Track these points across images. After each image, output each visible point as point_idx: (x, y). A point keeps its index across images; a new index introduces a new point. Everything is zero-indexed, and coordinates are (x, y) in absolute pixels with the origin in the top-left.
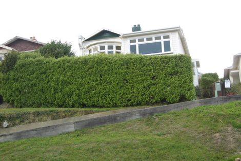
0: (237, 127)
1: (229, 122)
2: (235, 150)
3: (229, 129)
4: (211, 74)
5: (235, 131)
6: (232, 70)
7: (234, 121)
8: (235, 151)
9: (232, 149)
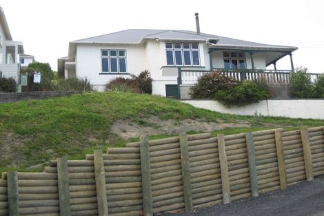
0: (20, 133)
1: (11, 127)
2: (9, 162)
3: (10, 134)
4: (42, 64)
5: (16, 138)
6: (67, 61)
7: (19, 125)
8: (9, 164)
9: (5, 161)
